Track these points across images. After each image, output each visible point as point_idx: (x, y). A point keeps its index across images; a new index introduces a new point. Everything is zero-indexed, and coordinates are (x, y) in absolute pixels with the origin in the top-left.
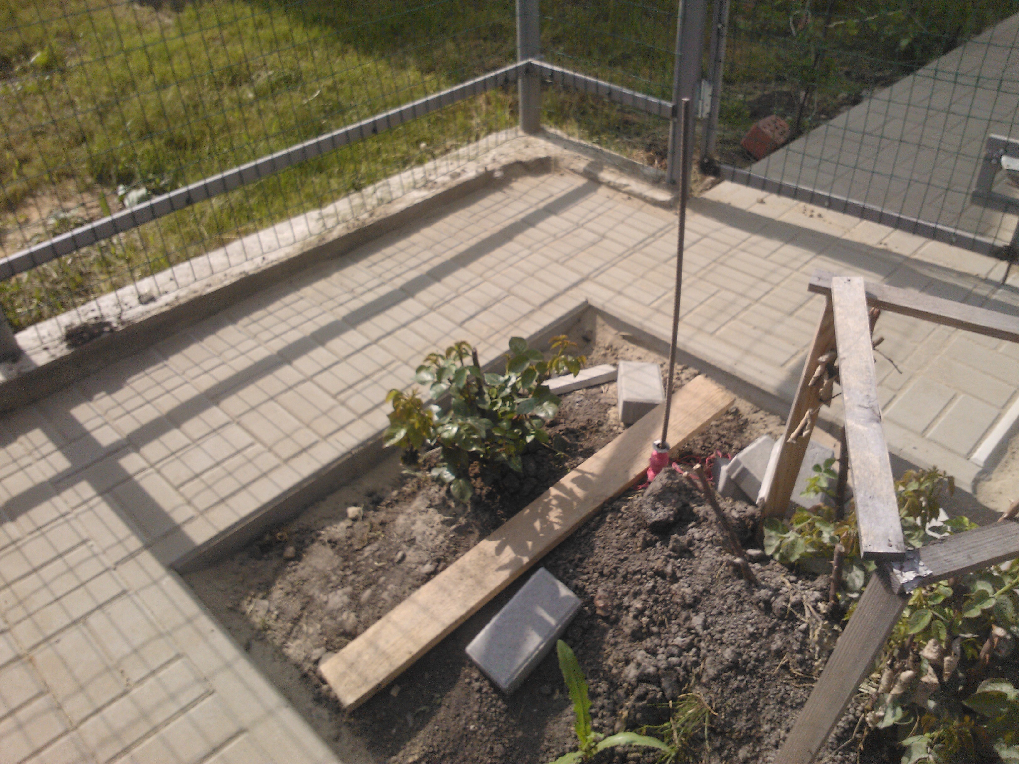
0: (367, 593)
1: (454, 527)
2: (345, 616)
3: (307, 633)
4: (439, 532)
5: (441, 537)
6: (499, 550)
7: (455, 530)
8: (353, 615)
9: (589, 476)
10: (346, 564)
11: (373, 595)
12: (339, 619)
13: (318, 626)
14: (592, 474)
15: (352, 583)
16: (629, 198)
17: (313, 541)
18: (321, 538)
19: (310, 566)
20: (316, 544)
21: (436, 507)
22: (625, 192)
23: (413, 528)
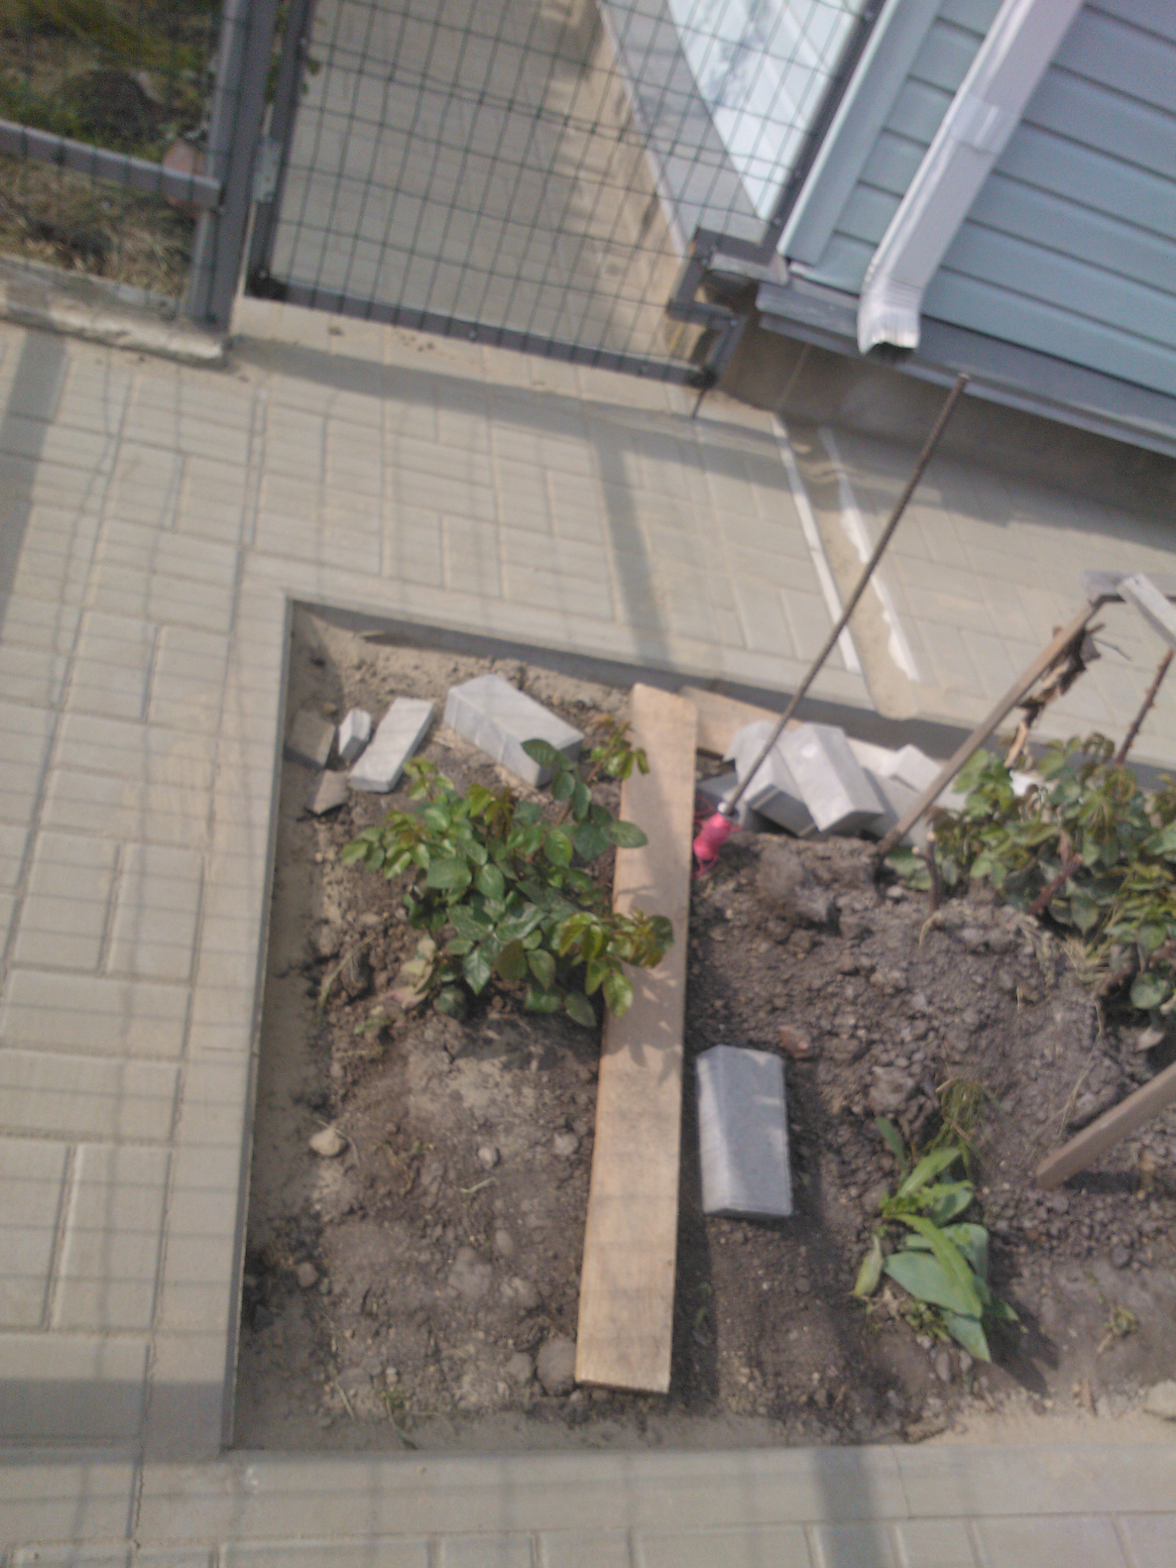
0: (502, 1240)
1: (534, 1065)
2: (507, 1291)
3: (470, 1357)
4: (516, 1087)
5: (528, 1092)
6: (638, 1058)
7: (540, 1068)
8: (517, 1282)
9: (644, 892)
10: (420, 1223)
11: (515, 1233)
12: (505, 1301)
13: (481, 1335)
14: (645, 888)
15: (460, 1243)
16: (142, 360)
17: (319, 1232)
18: (326, 1218)
19: (360, 1268)
20: (328, 1232)
21: (463, 1053)
22: (126, 348)
23: (466, 1105)
